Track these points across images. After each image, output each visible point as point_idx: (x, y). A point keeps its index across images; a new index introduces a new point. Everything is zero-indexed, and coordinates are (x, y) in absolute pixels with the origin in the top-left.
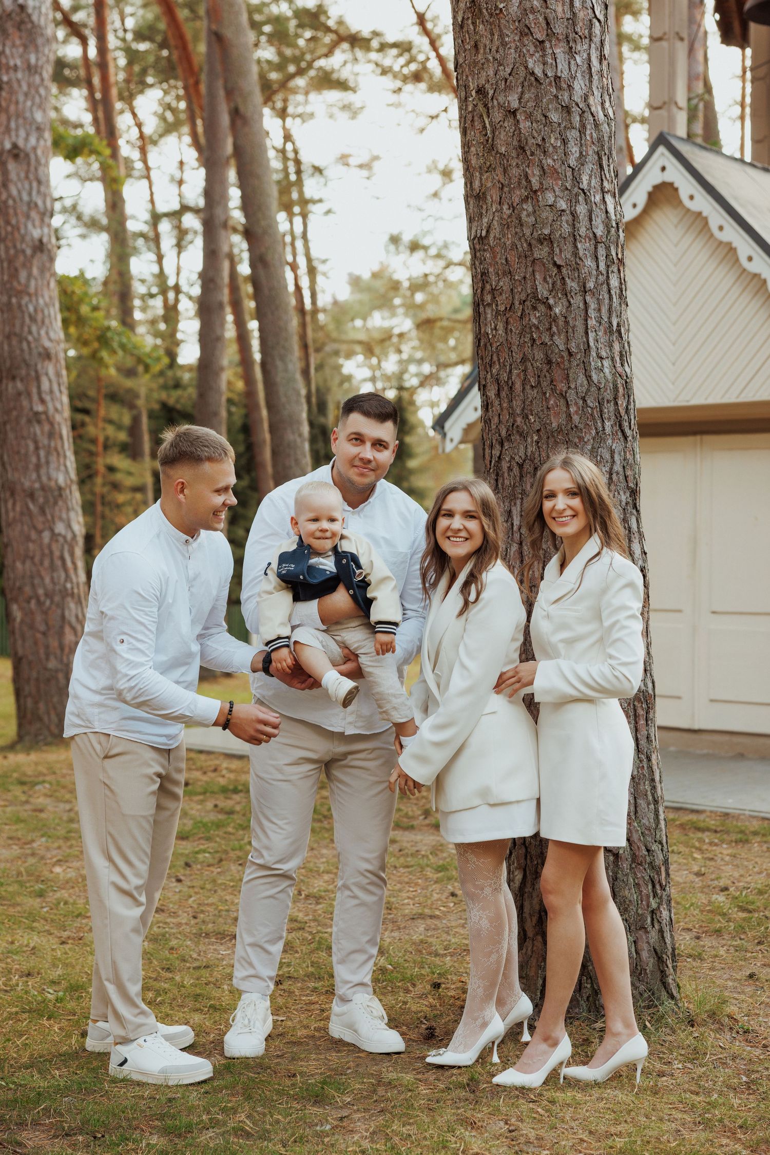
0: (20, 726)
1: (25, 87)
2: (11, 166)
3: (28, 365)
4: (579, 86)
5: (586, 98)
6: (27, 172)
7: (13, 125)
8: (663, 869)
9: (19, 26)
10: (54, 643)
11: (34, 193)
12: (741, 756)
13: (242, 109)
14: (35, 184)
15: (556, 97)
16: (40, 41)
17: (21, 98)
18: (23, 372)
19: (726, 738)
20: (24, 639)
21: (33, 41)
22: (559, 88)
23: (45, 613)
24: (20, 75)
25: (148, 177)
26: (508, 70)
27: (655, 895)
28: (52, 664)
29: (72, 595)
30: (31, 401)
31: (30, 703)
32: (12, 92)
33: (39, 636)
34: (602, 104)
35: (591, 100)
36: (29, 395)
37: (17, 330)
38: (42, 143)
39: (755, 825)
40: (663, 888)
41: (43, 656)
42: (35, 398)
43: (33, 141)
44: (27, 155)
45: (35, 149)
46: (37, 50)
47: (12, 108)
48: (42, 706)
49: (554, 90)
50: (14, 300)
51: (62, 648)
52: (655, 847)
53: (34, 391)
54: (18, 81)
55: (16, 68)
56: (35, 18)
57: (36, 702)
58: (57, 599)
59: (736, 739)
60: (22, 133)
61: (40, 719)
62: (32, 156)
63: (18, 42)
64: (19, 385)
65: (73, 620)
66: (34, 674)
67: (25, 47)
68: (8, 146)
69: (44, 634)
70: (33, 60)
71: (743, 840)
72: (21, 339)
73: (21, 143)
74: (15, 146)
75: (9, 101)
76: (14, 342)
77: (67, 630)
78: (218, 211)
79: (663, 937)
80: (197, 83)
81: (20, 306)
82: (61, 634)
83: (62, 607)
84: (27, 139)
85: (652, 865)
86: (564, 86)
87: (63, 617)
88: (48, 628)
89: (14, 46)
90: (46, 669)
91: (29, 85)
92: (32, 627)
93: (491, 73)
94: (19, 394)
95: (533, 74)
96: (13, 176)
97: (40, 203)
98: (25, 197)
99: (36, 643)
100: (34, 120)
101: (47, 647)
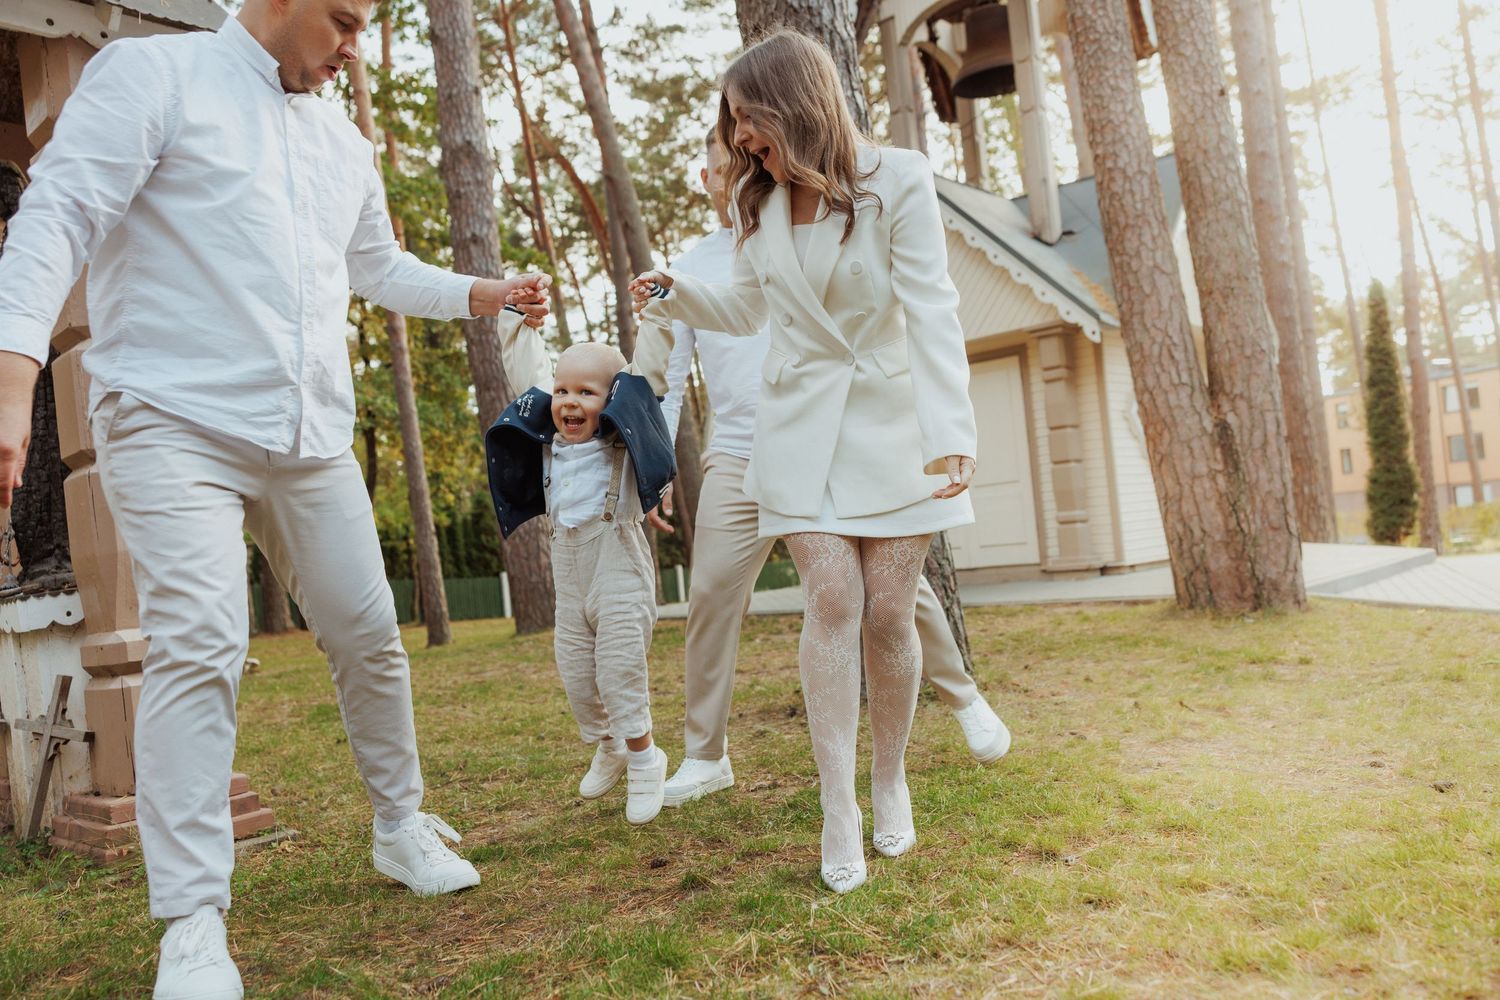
0: (517, 623)
1: (476, 195)
2: (473, 248)
3: (497, 379)
4: (826, 13)
5: (832, 22)
6: (484, 251)
7: (471, 221)
8: (951, 578)
9: (468, 155)
10: (534, 565)
11: (490, 264)
12: (1005, 581)
13: (630, 224)
14: (489, 259)
15: (810, 22)
16: (483, 164)
17: (474, 203)
18: (495, 384)
19: (993, 571)
20: (513, 563)
21: (478, 164)
22: (812, 15)
23: (526, 544)
24: (472, 187)
25: (582, 304)
26: (774, 6)
27: (948, 597)
28: (534, 579)
29: (543, 531)
30: (501, 404)
31: (522, 606)
32: (468, 199)
33: (523, 561)
34: (845, 27)
35: (837, 23)
36: (500, 400)
37: (488, 356)
38: (491, 232)
39: (1019, 608)
40: (953, 592)
41: (527, 573)
42: (504, 400)
43: (485, 230)
44: (482, 241)
45: (487, 236)
46: (481, 170)
47: (469, 211)
48: (530, 608)
49: (808, 17)
50: (484, 337)
51: (539, 567)
52: (944, 562)
53: (503, 396)
54: (472, 193)
55: (469, 183)
56: (478, 149)
57: (526, 606)
58: (533, 534)
59: (1000, 571)
60: (478, 226)
61: (530, 617)
62: (486, 242)
63: (468, 165)
64: (493, 393)
65: (546, 548)
66: (523, 587)
67: (474, 168)
68: (469, 235)
69: (527, 559)
70: (479, 176)
71: (1012, 614)
72: (491, 362)
73: (477, 232)
74: (474, 235)
75: (467, 205)
76: (487, 365)
77: (542, 555)
78: (626, 305)
79: (957, 628)
80: (605, 233)
81: (487, 341)
82: (538, 558)
83: (537, 539)
84: (481, 229)
85: (944, 577)
86: (815, 12)
87: (538, 546)
88: (529, 554)
89: (466, 168)
90: (530, 582)
91: (479, 194)
92: (518, 555)
93: (762, 11)
94: (493, 400)
95: (791, 6)
96: (474, 254)
97: (494, 271)
98: (484, 268)
99: (522, 566)
100: (484, 217)
101: (530, 568)
